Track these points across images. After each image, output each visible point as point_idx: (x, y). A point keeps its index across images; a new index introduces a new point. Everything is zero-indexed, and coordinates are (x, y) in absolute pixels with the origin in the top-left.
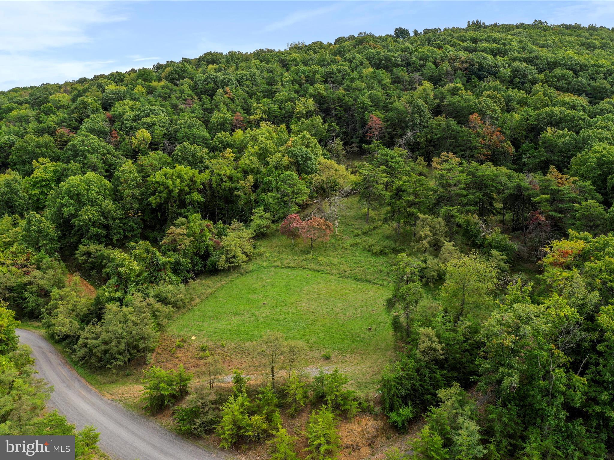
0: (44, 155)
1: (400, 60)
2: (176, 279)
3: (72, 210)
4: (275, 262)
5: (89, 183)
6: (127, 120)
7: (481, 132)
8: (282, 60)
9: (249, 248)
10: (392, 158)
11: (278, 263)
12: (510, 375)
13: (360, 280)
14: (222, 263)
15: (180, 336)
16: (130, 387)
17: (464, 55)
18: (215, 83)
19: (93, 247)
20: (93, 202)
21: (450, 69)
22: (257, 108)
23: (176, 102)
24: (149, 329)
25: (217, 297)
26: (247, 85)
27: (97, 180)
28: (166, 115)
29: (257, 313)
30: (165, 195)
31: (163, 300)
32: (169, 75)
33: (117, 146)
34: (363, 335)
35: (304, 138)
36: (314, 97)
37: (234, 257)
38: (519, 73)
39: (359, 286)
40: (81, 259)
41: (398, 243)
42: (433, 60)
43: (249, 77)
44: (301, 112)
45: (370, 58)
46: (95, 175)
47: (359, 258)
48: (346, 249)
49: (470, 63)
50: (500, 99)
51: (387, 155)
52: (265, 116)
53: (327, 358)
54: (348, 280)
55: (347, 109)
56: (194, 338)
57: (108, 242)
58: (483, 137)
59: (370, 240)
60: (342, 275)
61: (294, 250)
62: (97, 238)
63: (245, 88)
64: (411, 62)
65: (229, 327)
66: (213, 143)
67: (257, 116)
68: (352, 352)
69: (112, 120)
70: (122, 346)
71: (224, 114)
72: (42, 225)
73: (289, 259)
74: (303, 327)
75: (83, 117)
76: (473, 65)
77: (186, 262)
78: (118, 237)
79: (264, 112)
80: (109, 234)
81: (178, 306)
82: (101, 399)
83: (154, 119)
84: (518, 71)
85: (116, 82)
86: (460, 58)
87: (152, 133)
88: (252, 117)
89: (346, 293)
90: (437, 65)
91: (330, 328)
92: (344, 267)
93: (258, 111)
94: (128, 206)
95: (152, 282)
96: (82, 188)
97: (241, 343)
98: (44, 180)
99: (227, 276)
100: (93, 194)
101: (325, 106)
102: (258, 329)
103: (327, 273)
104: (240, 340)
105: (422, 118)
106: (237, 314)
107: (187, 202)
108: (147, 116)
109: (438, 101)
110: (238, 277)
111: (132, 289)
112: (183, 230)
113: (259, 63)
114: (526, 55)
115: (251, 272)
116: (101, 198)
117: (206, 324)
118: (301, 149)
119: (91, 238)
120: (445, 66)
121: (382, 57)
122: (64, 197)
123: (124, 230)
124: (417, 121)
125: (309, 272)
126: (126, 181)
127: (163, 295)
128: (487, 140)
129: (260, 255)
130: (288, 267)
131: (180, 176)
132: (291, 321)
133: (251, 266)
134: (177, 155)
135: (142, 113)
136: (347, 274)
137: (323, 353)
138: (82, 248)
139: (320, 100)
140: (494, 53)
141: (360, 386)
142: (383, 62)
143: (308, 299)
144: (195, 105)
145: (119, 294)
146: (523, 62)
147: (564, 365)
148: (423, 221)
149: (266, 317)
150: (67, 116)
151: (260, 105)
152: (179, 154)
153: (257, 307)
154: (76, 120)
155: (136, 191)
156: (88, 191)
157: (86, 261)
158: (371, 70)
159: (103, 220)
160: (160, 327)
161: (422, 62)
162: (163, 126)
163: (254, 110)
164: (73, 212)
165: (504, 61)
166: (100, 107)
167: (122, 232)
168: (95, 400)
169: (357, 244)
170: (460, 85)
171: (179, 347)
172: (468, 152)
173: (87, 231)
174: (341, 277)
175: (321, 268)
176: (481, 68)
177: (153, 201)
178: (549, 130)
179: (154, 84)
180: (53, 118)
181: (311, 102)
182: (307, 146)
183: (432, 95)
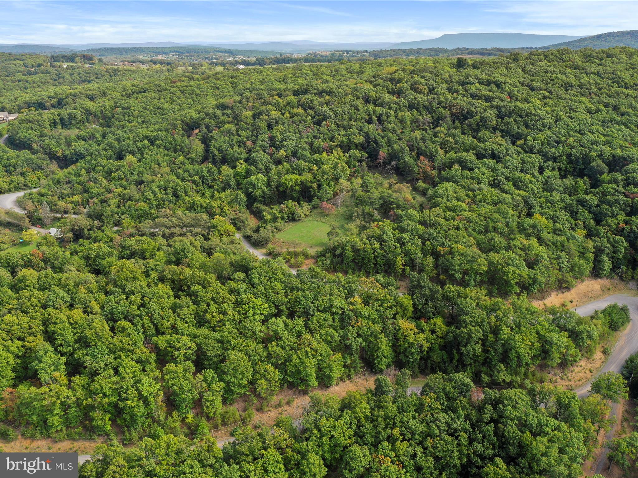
0: (241, 159)
2: (282, 221)
5: (258, 179)
6: (277, 141)
9: (308, 213)
11: (315, 219)
14: (296, 218)
15: (279, 238)
16: (264, 250)
19: (258, 205)
20: (259, 187)
21: (448, 114)
22: (337, 138)
24: (270, 236)
25: (292, 228)
27: (262, 177)
28: (295, 139)
29: (301, 234)
30: (285, 187)
31: (276, 228)
33: (271, 155)
36: (365, 134)
37: (301, 216)
40: (254, 209)
46: (261, 175)
48: (338, 216)
49: (462, 109)
52: (339, 144)
53: (311, 247)
55: (376, 143)
56: (282, 239)
57: (264, 204)
61: (321, 215)
62: (261, 202)
63: (337, 121)
65: (292, 237)
67: (335, 144)
68: (317, 247)
69: (271, 139)
70: (263, 240)
73: (319, 218)
74: (310, 239)
75: (258, 135)
76: (462, 111)
77: (286, 216)
78: (268, 202)
79: (340, 141)
80: (265, 200)
81: (279, 230)
82: (257, 251)
83: (289, 143)
86: (459, 105)
87: (286, 151)
88: (333, 144)
91: (317, 240)
93: (337, 140)
94: (272, 189)
95: (275, 222)
96: (256, 182)
98: (241, 173)
99: (298, 222)
100: (259, 184)
106: (295, 234)
107: (294, 190)
108: (286, 140)
110: (301, 223)
111: (268, 224)
112: (285, 206)
115: (305, 221)
116: (263, 185)
117: (286, 236)
119: (258, 202)
120: (445, 112)
122: (249, 184)
124: (400, 156)
126: (273, 178)
127: (277, 226)
129: (311, 215)
130: (317, 221)
131: (291, 180)
133: (306, 219)
135: (284, 138)
138: (255, 205)
139: (367, 136)
141: (314, 253)
145: (264, 225)
150: (250, 133)
151: (339, 136)
152: (295, 166)
154: (255, 137)
155: (276, 184)
157: (256, 211)
159: (263, 195)
160: (274, 236)
162: (292, 147)
164: (252, 191)
166: (266, 128)
167: (269, 200)
171: (278, 241)
173: (257, 199)
176: (468, 113)
177: (281, 189)
178: (456, 166)
179: (295, 110)
180: (244, 134)
181: (362, 137)
182: (343, 170)
183: (419, 137)
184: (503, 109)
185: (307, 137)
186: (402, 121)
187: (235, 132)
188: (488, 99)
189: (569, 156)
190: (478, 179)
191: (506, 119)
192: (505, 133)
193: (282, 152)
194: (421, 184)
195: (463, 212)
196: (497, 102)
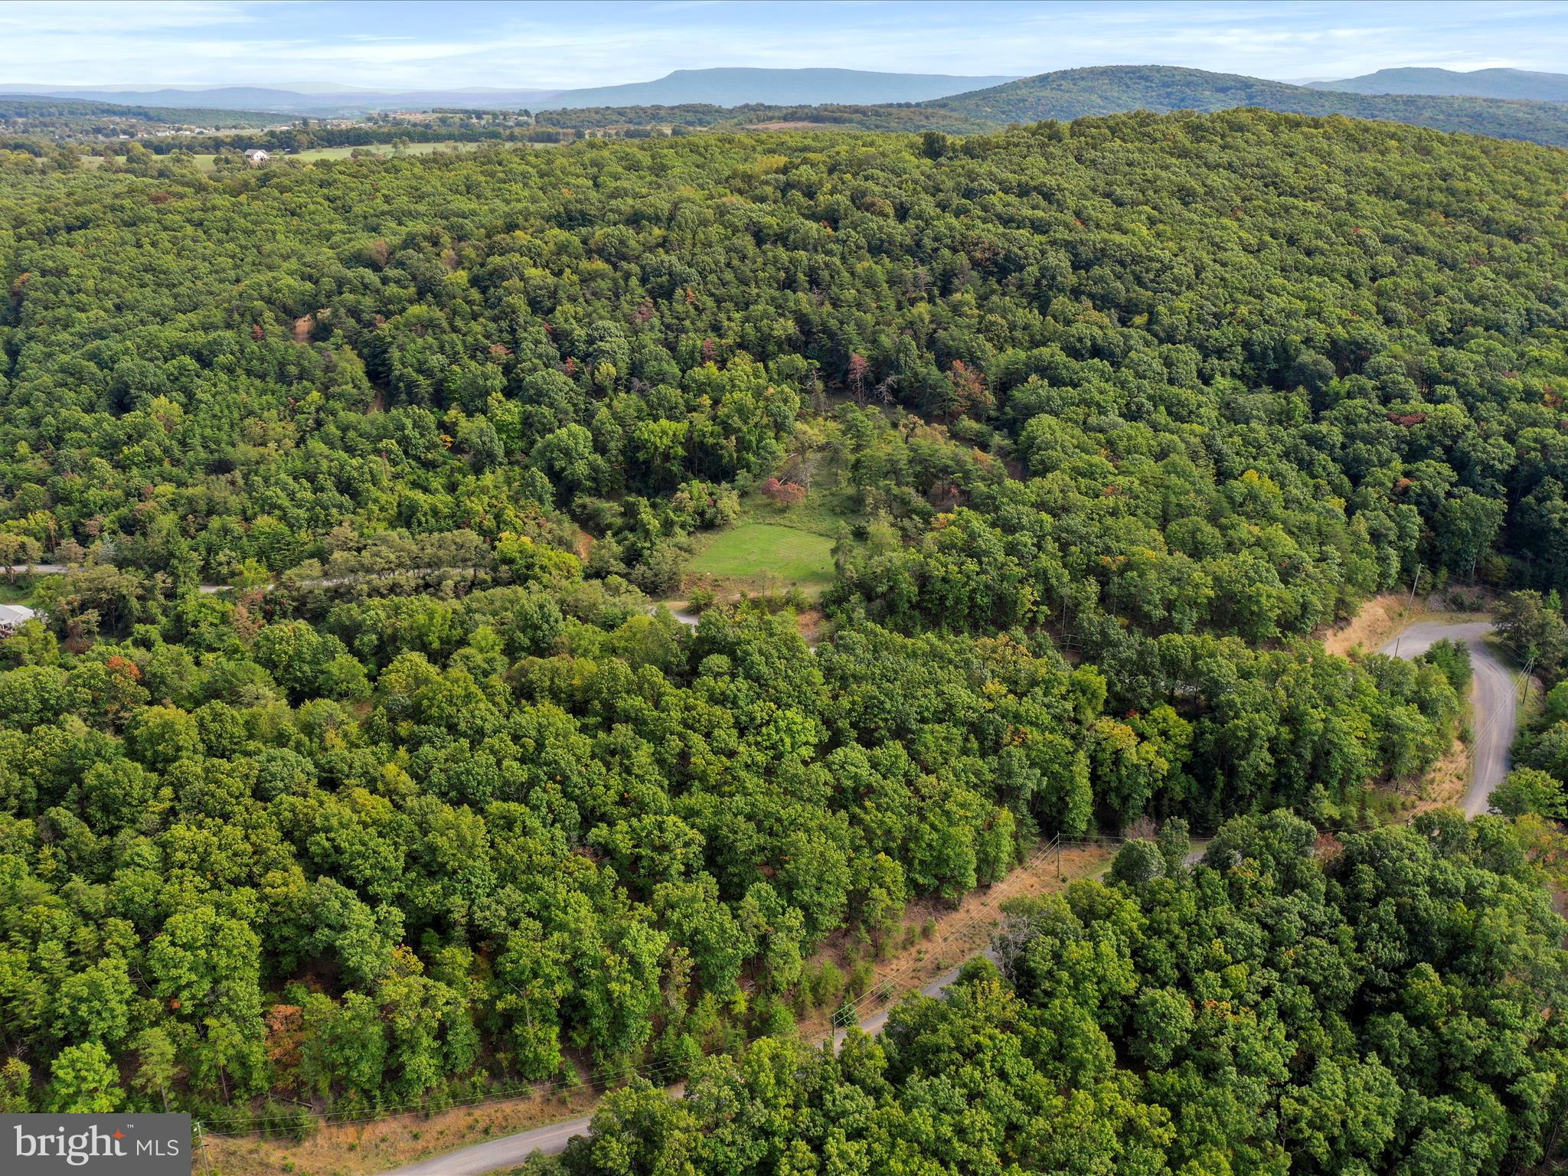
0: (495, 389)
2: (686, 533)
3: (563, 463)
4: (758, 519)
5: (575, 437)
6: (578, 341)
7: (961, 381)
9: (737, 508)
11: (761, 521)
13: (822, 535)
14: (718, 521)
16: (675, 601)
18: (670, 276)
19: (587, 500)
20: (582, 456)
21: (966, 262)
22: (729, 328)
25: (717, 547)
26: (712, 282)
27: (580, 431)
28: (622, 334)
29: (748, 558)
30: (652, 451)
31: (679, 548)
32: (603, 250)
33: (577, 377)
34: (819, 571)
35: (782, 392)
36: (795, 314)
37: (727, 516)
38: (1049, 272)
39: (821, 540)
40: (578, 511)
41: (855, 504)
42: (950, 242)
44: (780, 339)
45: (869, 238)
47: (824, 517)
48: (815, 509)
49: (994, 251)
52: (738, 341)
53: (794, 585)
54: (812, 535)
55: (832, 336)
56: (707, 573)
57: (601, 495)
58: (963, 386)
59: (836, 501)
61: (773, 510)
62: (591, 492)
63: (711, 288)
64: (922, 244)
65: (732, 567)
66: (685, 382)
67: (729, 341)
68: (810, 581)
69: (557, 337)
70: (666, 578)
71: (693, 339)
73: (769, 516)
74: (781, 567)
75: (515, 327)
76: (996, 255)
77: (689, 520)
78: (606, 489)
79: (737, 334)
80: (599, 486)
81: (691, 552)
83: (612, 344)
86: (985, 240)
87: (615, 365)
88: (724, 343)
89: (809, 545)
90: (953, 253)
91: (797, 567)
92: (811, 525)
93: (730, 331)
94: (614, 459)
95: (670, 536)
99: (723, 531)
101: (806, 329)
102: (751, 568)
103: (798, 529)
104: (740, 575)
105: (908, 359)
106: (734, 558)
108: (602, 339)
109: (933, 328)
110: (731, 531)
112: (686, 494)
115: (740, 527)
117: (715, 565)
118: (779, 408)
119: (584, 491)
120: (961, 258)
124: (902, 361)
125: (784, 528)
126: (607, 432)
127: (680, 544)
128: (966, 390)
129: (746, 513)
130: (769, 524)
131: (665, 433)
132: (773, 563)
133: (740, 523)
134: (652, 401)
136: (813, 530)
137: (790, 583)
138: (578, 501)
139: (802, 320)
141: (812, 597)
142: (886, 244)
143: (783, 548)
144: (653, 317)
149: (755, 560)
150: (491, 325)
151: (731, 322)
152: (655, 399)
153: (748, 554)
154: (507, 331)
155: (620, 444)
156: (575, 444)
157: (583, 513)
158: (867, 262)
159: (593, 474)
161: (935, 246)
162: (624, 354)
163: (725, 329)
164: (564, 465)
165: (1041, 244)
167: (610, 485)
169: (823, 505)
171: (700, 579)
173: (580, 484)
174: (809, 532)
175: (794, 525)
176: (1007, 258)
177: (641, 456)
178: (1033, 378)
179: (584, 265)
180: (476, 327)
181: (790, 323)
182: (785, 401)
183: (927, 318)
184: (1081, 249)
185: (652, 328)
186: (870, 283)
187: (445, 325)
188: (1038, 227)
189: (1247, 345)
190: (1098, 405)
191: (1096, 271)
192: (1103, 302)
193: (607, 368)
194: (967, 423)
195: (1111, 478)
196: (1062, 234)
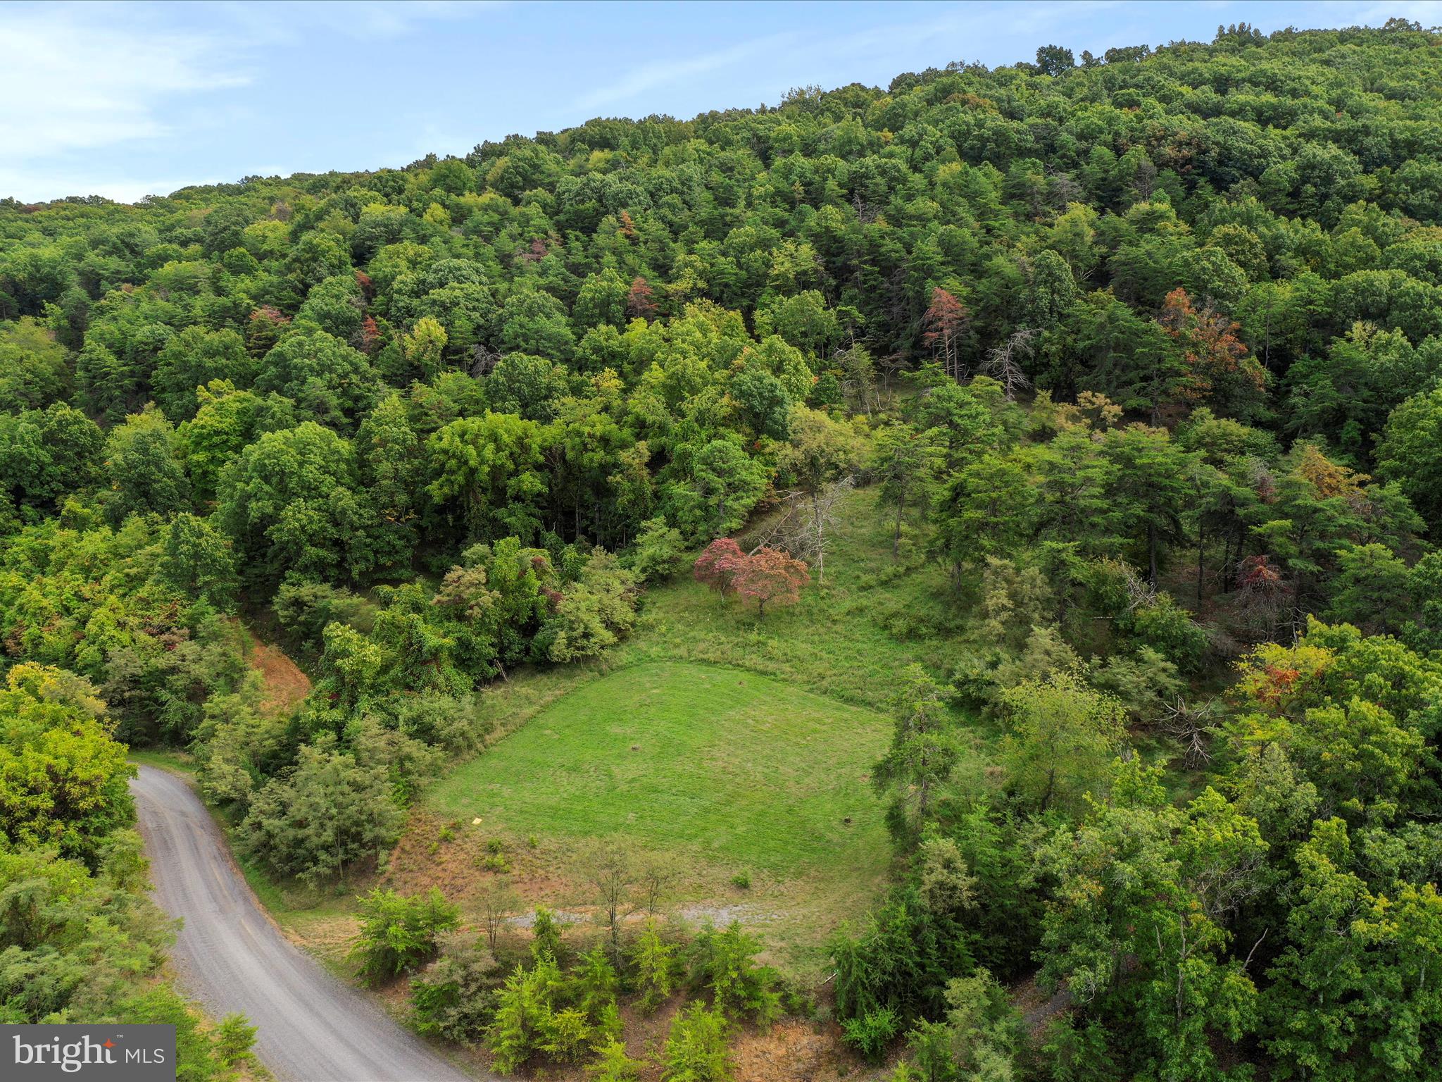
0: (220, 373)
1: (1031, 138)
2: (462, 680)
3: (268, 507)
4: (677, 646)
5: (303, 449)
6: (399, 292)
7: (1190, 334)
8: (759, 138)
9: (624, 614)
10: (961, 405)
11: (682, 651)
12: (1091, 965)
13: (850, 700)
14: (560, 647)
15: (452, 815)
16: (342, 921)
17: (1186, 125)
18: (600, 200)
19: (307, 590)
20: (311, 491)
21: (1146, 162)
22: (686, 265)
23: (509, 246)
24: (384, 802)
25: (540, 727)
26: (669, 205)
27: (322, 439)
28: (484, 279)
29: (616, 771)
30: (460, 478)
31: (425, 733)
32: (502, 178)
34: (829, 836)
35: (771, 350)
36: (816, 238)
37: (586, 635)
38: (1316, 173)
39: (846, 715)
40: (283, 615)
41: (953, 610)
42: (1110, 138)
43: (677, 184)
44: (782, 276)
45: (959, 137)
46: (319, 429)
47: (860, 646)
48: (834, 622)
49: (1199, 146)
50: (1253, 246)
51: (950, 399)
52: (702, 284)
53: (743, 885)
54: (825, 699)
55: (888, 268)
56: (477, 821)
57: (342, 578)
58: (1195, 345)
59: (892, 601)
60: (817, 686)
61: (721, 621)
62: (320, 570)
63: (665, 211)
64: (1057, 143)
65: (553, 802)
66: (579, 351)
67: (682, 285)
68: (799, 874)
69: (370, 290)
70: (328, 836)
71: (611, 280)
72: (202, 541)
73: (709, 639)
74: (707, 811)
75: (308, 280)
76: (1204, 152)
77: (484, 644)
78: (362, 566)
79: (701, 274)
80: (343, 559)
81: (457, 747)
82: (281, 946)
83: (457, 293)
84: (1313, 167)
85: (386, 195)
86: (1176, 134)
87: (448, 325)
88: (671, 288)
89: (815, 731)
90: (1118, 151)
91: (762, 814)
92: (819, 667)
93: (689, 271)
94: (384, 499)
95: (411, 688)
96: (290, 460)
97: (568, 840)
98: (217, 433)
99: (570, 677)
100: (310, 473)
101: (839, 261)
102: (611, 810)
103: (784, 680)
104: (571, 834)
105: (1056, 297)
106: (574, 769)
107: (510, 492)
108: (442, 285)
109: (1104, 250)
110: (593, 679)
111: (364, 704)
112: (476, 575)
113: (705, 147)
114: (1344, 122)
115: (621, 668)
116: (329, 479)
117: (506, 792)
118: (760, 379)
119: (305, 569)
120: (1137, 155)
121: (987, 133)
122: (251, 478)
123: (376, 552)
124: (1044, 303)
125: (744, 676)
126: (383, 443)
127: (427, 719)
128: (1203, 353)
129: (649, 628)
130: (703, 661)
131: (494, 438)
132: (684, 793)
133: (624, 656)
134: (496, 381)
135: (431, 278)
136: (825, 683)
137: (736, 874)
138: (286, 592)
139: (829, 245)
140: (1263, 118)
141: (797, 955)
142: (991, 145)
143: (729, 742)
144: (550, 256)
145: (337, 715)
146: (1330, 145)
147: (1214, 948)
148: (996, 573)
149: (633, 780)
151: (693, 257)
152: (502, 379)
153: (620, 756)
154: (294, 289)
155: (404, 467)
156: (301, 465)
157: (293, 620)
158: (957, 167)
159: (331, 530)
160: (411, 795)
161: (1084, 145)
162: (474, 309)
163: (679, 269)
164: (270, 510)
165: (1285, 138)
166: (347, 257)
167: (371, 556)
168: (267, 946)
169: (861, 610)
170: (1164, 207)
171: (445, 839)
172: (1156, 382)
173: (299, 554)
174: (811, 691)
175: (771, 666)
176: (1226, 155)
177: (436, 491)
178: (1358, 329)
179: (467, 199)
180: (246, 282)
181: (806, 251)
182: (778, 369)
183: (1089, 234)
185: (543, 273)
193: (429, 327)
194: (1207, 422)
196: (1319, 124)
